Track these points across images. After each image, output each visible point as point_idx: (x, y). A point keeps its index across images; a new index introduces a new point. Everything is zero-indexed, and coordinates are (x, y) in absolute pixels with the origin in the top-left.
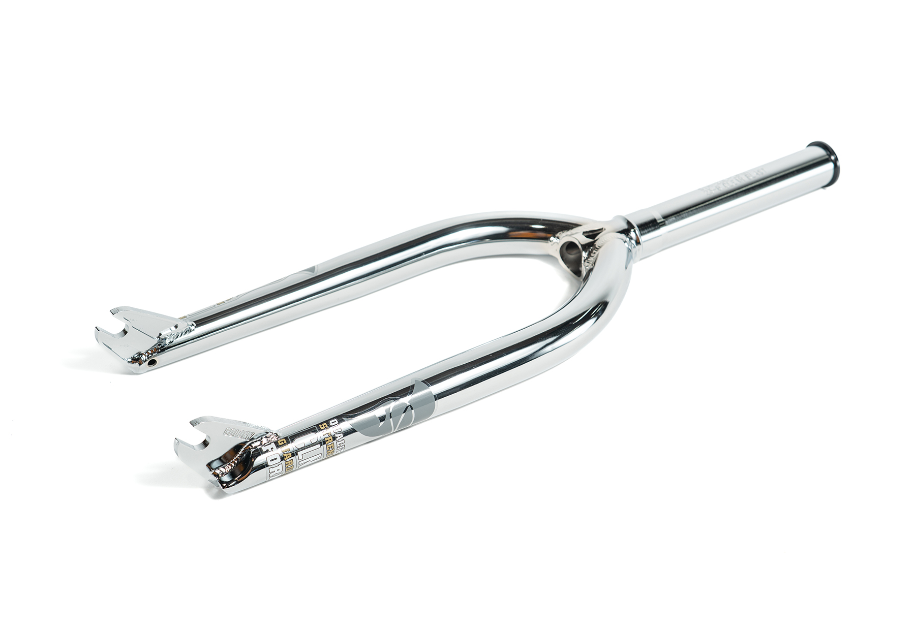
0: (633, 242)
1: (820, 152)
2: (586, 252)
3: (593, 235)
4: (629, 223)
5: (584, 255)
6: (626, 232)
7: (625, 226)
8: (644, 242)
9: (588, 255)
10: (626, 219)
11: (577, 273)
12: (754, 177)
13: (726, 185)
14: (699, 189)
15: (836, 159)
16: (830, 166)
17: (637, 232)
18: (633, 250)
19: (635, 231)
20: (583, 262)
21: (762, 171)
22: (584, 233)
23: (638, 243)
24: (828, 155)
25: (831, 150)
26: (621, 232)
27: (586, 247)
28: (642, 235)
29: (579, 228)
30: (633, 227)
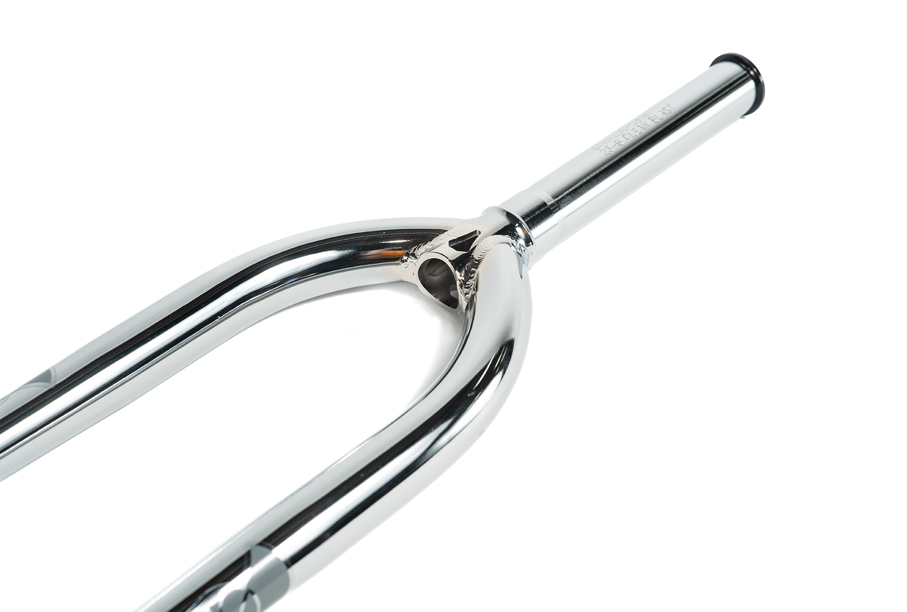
0: (522, 242)
1: (733, 69)
2: (460, 271)
3: (465, 243)
4: (509, 215)
5: (459, 276)
6: (508, 231)
7: (505, 222)
8: (536, 238)
9: (465, 276)
10: (504, 211)
11: (451, 303)
12: (661, 117)
13: (628, 136)
14: (592, 148)
15: (758, 74)
16: (751, 84)
17: (525, 226)
18: (523, 254)
19: (520, 225)
20: (458, 287)
21: (668, 108)
22: (450, 242)
23: (528, 241)
24: (745, 69)
25: (747, 62)
26: (502, 232)
27: (459, 263)
28: (530, 228)
29: (442, 236)
30: (517, 220)
